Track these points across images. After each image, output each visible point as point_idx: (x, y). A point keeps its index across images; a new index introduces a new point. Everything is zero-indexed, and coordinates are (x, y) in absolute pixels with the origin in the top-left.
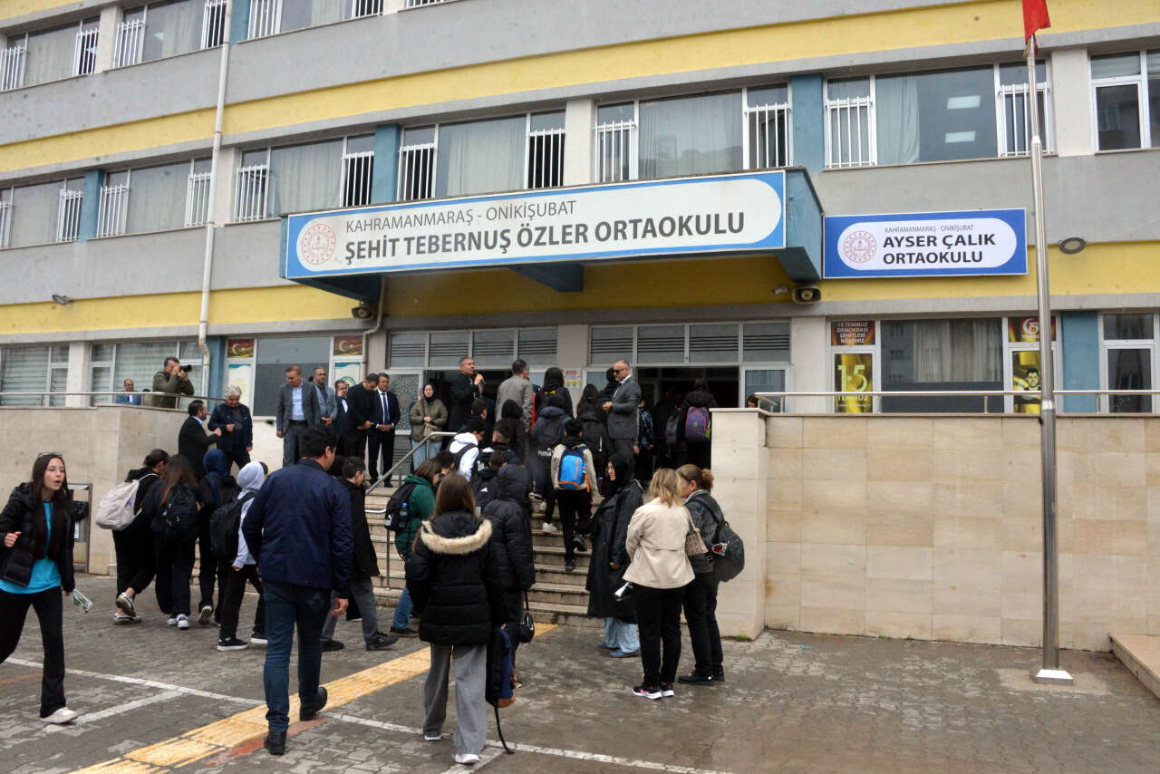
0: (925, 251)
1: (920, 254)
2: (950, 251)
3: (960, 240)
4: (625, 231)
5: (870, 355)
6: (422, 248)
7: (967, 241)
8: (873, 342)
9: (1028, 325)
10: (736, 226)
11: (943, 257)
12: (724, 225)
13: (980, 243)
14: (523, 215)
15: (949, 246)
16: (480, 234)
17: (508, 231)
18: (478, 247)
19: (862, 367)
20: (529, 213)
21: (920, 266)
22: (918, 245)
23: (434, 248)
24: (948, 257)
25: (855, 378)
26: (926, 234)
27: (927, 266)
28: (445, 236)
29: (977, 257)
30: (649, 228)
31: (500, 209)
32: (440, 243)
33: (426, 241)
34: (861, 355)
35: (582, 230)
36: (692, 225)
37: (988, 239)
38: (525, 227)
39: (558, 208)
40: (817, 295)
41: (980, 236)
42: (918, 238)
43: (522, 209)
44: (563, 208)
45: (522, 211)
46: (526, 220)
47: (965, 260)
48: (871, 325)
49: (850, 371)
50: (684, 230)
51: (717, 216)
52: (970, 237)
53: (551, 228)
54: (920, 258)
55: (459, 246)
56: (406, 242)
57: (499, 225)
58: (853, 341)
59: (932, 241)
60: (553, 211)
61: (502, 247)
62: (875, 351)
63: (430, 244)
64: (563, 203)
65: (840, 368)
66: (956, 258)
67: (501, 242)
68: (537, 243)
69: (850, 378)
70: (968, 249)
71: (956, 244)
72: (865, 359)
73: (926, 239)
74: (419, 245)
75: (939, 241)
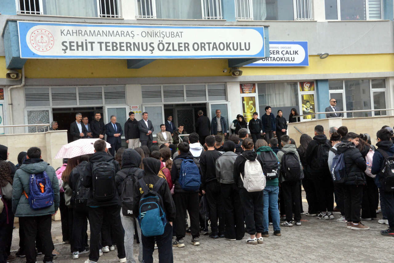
0: (276, 56)
1: (274, 58)
2: (284, 57)
3: (287, 52)
4: (205, 47)
5: (255, 97)
6: (108, 48)
7: (289, 53)
8: (255, 92)
9: (306, 85)
10: (247, 48)
11: (282, 59)
12: (243, 47)
13: (294, 54)
14: (159, 36)
15: (284, 54)
16: (139, 43)
17: (153, 43)
18: (139, 50)
19: (252, 102)
20: (162, 35)
21: (274, 62)
22: (273, 54)
23: (115, 48)
24: (283, 59)
25: (249, 106)
26: (276, 50)
27: (276, 62)
28: (120, 43)
29: (293, 60)
30: (215, 47)
31: (148, 32)
32: (118, 46)
33: (110, 44)
34: (251, 97)
35: (187, 45)
36: (231, 46)
37: (296, 53)
38: (161, 42)
39: (175, 34)
40: (240, 73)
41: (294, 51)
42: (273, 51)
43: (159, 33)
44: (177, 35)
45: (158, 34)
46: (161, 39)
47: (289, 61)
48: (254, 85)
49: (248, 103)
50: (228, 48)
51: (240, 43)
52: (290, 51)
53: (173, 44)
54: (274, 59)
55: (129, 48)
56: (99, 44)
57: (148, 40)
58: (248, 92)
59: (278, 52)
60: (173, 36)
61: (150, 50)
62: (256, 95)
63: (113, 46)
64: (177, 32)
65: (244, 102)
66: (286, 60)
67: (149, 48)
68: (167, 50)
69: (248, 106)
70: (290, 56)
71: (286, 54)
72: (252, 98)
73: (276, 52)
74: (106, 46)
75: (280, 53)
